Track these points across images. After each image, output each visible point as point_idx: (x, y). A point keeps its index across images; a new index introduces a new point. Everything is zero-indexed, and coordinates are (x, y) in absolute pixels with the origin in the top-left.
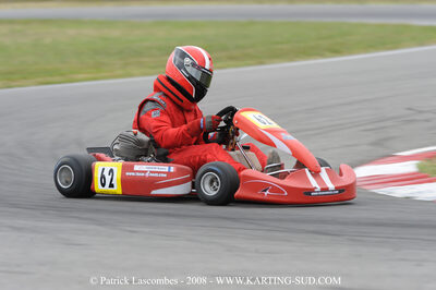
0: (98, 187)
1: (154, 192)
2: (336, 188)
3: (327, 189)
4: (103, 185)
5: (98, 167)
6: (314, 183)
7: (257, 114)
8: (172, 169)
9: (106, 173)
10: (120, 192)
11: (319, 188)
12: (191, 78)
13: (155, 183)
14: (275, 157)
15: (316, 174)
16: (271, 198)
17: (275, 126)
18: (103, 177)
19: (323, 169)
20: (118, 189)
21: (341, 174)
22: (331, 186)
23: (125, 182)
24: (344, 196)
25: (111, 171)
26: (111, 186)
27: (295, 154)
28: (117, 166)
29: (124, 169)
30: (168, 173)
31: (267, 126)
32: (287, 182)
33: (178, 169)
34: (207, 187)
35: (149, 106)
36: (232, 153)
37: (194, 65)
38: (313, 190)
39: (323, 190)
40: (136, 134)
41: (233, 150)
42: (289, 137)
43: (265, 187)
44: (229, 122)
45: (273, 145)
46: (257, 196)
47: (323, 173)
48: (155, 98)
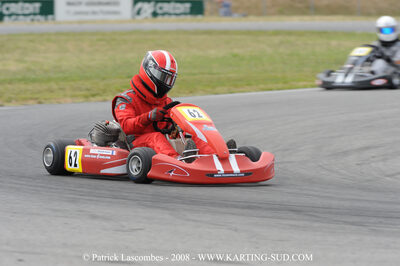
0: (67, 166)
1: (102, 171)
2: (241, 172)
3: (232, 172)
4: (71, 165)
6: (219, 166)
8: (115, 153)
9: (72, 155)
10: (81, 170)
11: (222, 171)
12: (152, 77)
13: (101, 164)
16: (175, 178)
18: (70, 157)
19: (233, 156)
20: (79, 169)
23: (84, 162)
25: (76, 153)
26: (76, 165)
28: (80, 150)
29: (86, 151)
30: (111, 156)
31: (197, 119)
33: (119, 153)
37: (155, 66)
38: (216, 172)
39: (226, 172)
40: (107, 124)
41: (175, 138)
42: (210, 128)
43: (170, 168)
46: (163, 176)
47: (233, 159)
48: (123, 94)
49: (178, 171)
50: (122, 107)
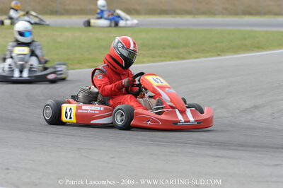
0: (64, 119)
1: (92, 122)
2: (195, 121)
3: (189, 121)
4: (66, 118)
5: (65, 107)
6: (180, 117)
7: (155, 77)
8: (102, 109)
9: (68, 111)
10: (75, 121)
11: (183, 120)
12: (121, 55)
13: (92, 117)
15: (183, 112)
16: (152, 126)
18: (66, 112)
19: (188, 110)
20: (74, 120)
22: (192, 119)
23: (77, 116)
25: (71, 109)
26: (71, 118)
27: (172, 101)
28: (73, 106)
29: (78, 108)
30: (100, 111)
31: (160, 84)
33: (105, 109)
35: (97, 72)
36: (141, 100)
37: (123, 47)
38: (179, 121)
39: (185, 122)
41: (142, 98)
42: (170, 91)
43: (148, 119)
45: (160, 95)
46: (143, 124)
47: (188, 112)
48: (100, 67)
49: (153, 121)
50: (100, 77)
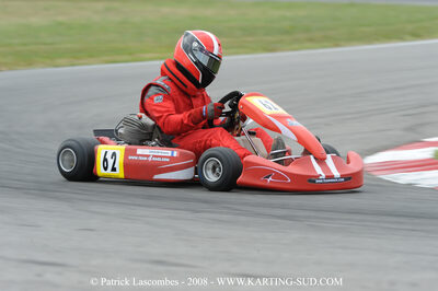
0: (100, 171)
1: (156, 177)
2: (342, 176)
3: (332, 177)
4: (106, 169)
5: (101, 150)
6: (318, 170)
7: (263, 99)
8: (175, 154)
9: (109, 157)
10: (122, 176)
11: (324, 176)
12: (198, 63)
13: (156, 167)
14: (280, 143)
15: (321, 161)
16: (273, 185)
17: (281, 111)
18: (105, 160)
19: (329, 156)
20: (120, 173)
21: (348, 162)
22: (337, 174)
23: (127, 166)
24: (350, 184)
25: (114, 154)
26: (114, 169)
27: (300, 140)
28: (120, 150)
29: (127, 153)
30: (172, 158)
31: (274, 112)
32: (291, 169)
33: (181, 154)
34: (210, 172)
36: (237, 138)
37: (202, 50)
38: (318, 177)
39: (327, 177)
40: (140, 118)
41: (238, 135)
42: (295, 123)
43: (268, 173)
44: (234, 107)
45: (279, 131)
46: (259, 183)
47: (329, 161)
48: (158, 82)
49: (277, 176)
50: (158, 99)
